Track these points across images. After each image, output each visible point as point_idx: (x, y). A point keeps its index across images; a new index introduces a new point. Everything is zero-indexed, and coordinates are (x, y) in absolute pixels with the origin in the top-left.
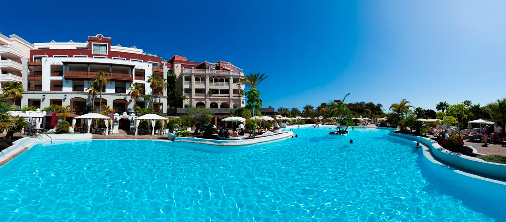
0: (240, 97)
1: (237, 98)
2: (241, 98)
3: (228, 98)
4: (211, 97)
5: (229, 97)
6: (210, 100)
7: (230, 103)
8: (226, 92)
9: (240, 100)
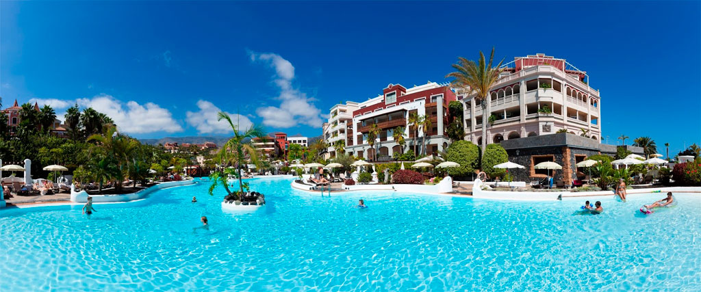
0: (538, 117)
1: (534, 120)
2: (540, 119)
3: (517, 123)
4: (494, 127)
5: (520, 120)
6: (492, 131)
7: (521, 132)
8: (515, 112)
9: (537, 123)
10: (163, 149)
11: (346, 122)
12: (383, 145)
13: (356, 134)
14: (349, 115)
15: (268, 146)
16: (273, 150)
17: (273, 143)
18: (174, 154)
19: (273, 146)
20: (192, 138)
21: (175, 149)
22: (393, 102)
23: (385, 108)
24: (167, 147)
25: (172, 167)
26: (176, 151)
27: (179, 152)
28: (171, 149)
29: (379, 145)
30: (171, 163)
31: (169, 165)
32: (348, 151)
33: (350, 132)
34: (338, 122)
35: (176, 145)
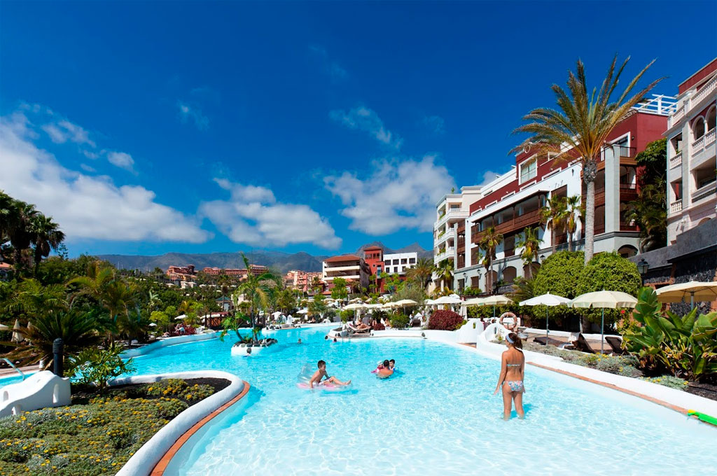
10: (164, 278)
11: (456, 226)
12: (509, 264)
13: (469, 246)
14: (463, 212)
15: (348, 273)
16: (357, 280)
17: (358, 267)
18: (188, 289)
19: (358, 272)
20: (224, 255)
21: (189, 280)
22: (531, 177)
23: (517, 191)
24: (172, 275)
25: (183, 317)
26: (192, 284)
27: (196, 287)
28: (179, 280)
29: (502, 264)
30: (181, 309)
31: (177, 313)
32: (457, 277)
33: (461, 244)
34: (447, 226)
35: (191, 270)
